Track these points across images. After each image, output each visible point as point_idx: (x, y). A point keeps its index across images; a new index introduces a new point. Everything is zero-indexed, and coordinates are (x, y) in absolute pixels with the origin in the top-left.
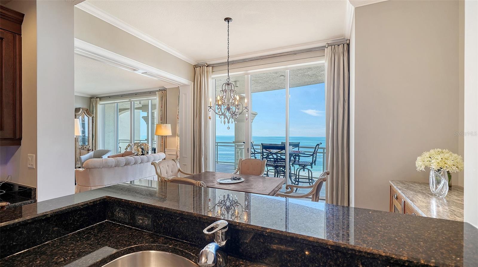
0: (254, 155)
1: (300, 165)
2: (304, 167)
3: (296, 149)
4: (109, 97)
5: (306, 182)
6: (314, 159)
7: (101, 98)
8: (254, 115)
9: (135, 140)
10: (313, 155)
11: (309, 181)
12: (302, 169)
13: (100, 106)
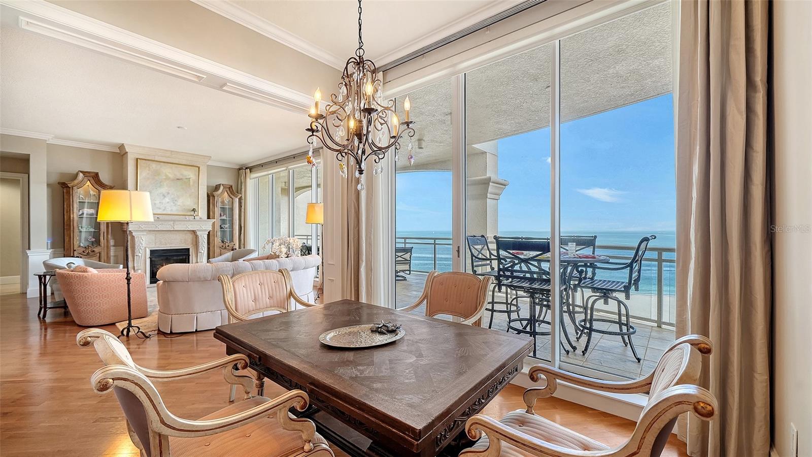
0: (488, 262)
1: (595, 289)
2: (606, 294)
3: (588, 251)
4: (261, 166)
5: (610, 333)
6: (635, 275)
7: (251, 169)
8: (502, 186)
9: (295, 234)
10: (630, 265)
11: (621, 330)
12: (601, 297)
13: (251, 182)
